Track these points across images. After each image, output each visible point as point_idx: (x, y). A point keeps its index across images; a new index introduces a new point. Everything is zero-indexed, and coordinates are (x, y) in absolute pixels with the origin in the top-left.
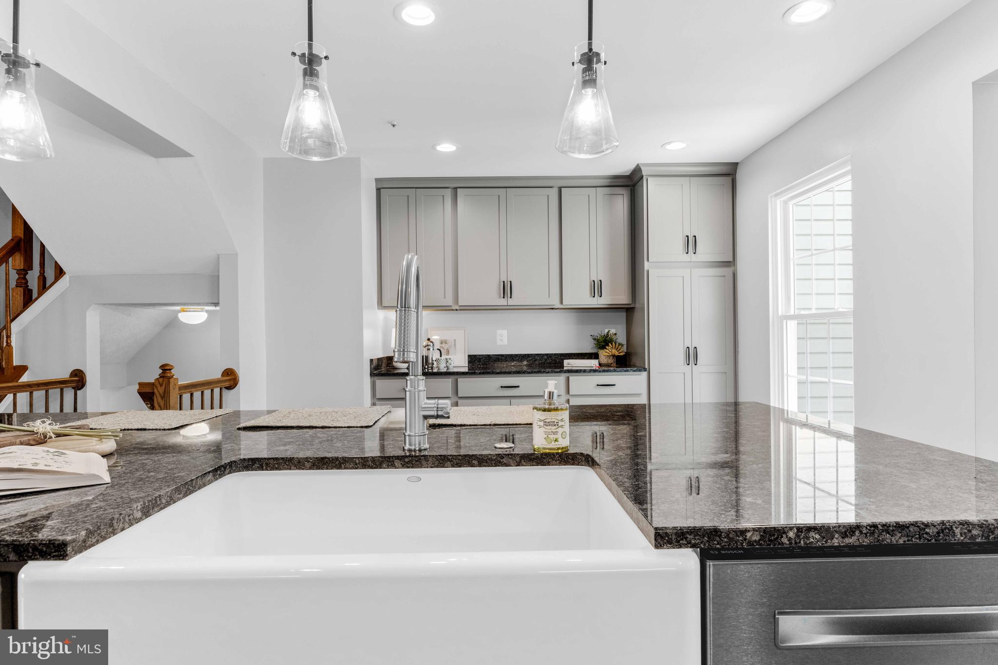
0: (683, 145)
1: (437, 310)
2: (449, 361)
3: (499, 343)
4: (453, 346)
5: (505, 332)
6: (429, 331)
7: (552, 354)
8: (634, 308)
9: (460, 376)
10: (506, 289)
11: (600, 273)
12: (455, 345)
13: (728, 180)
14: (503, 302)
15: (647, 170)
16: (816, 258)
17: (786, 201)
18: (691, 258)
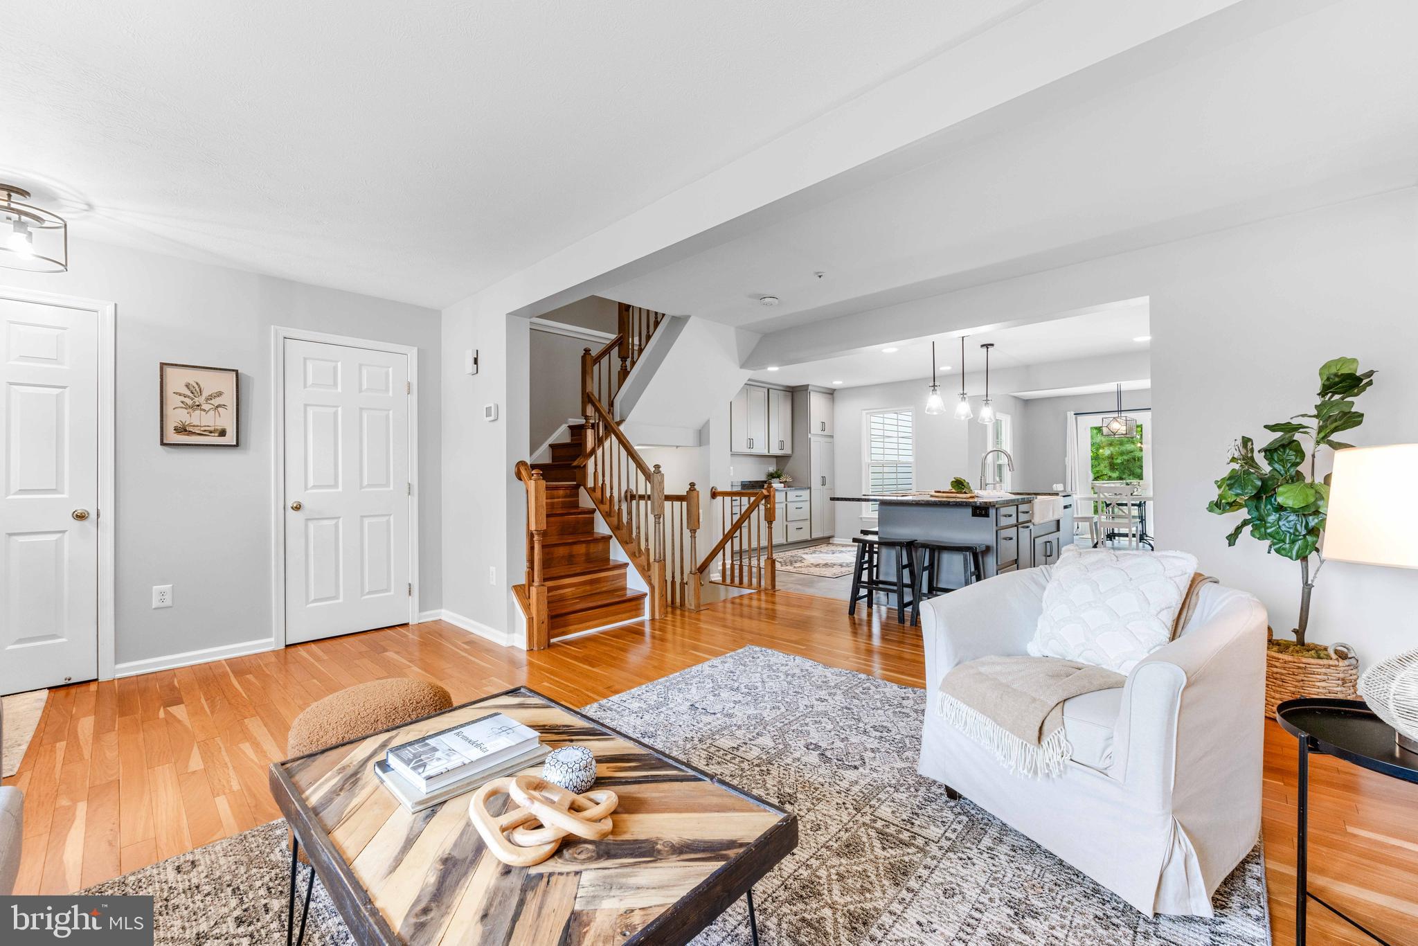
10: (750, 443)
11: (782, 438)
14: (749, 451)
15: (810, 388)
16: (886, 440)
17: (867, 414)
18: (822, 433)
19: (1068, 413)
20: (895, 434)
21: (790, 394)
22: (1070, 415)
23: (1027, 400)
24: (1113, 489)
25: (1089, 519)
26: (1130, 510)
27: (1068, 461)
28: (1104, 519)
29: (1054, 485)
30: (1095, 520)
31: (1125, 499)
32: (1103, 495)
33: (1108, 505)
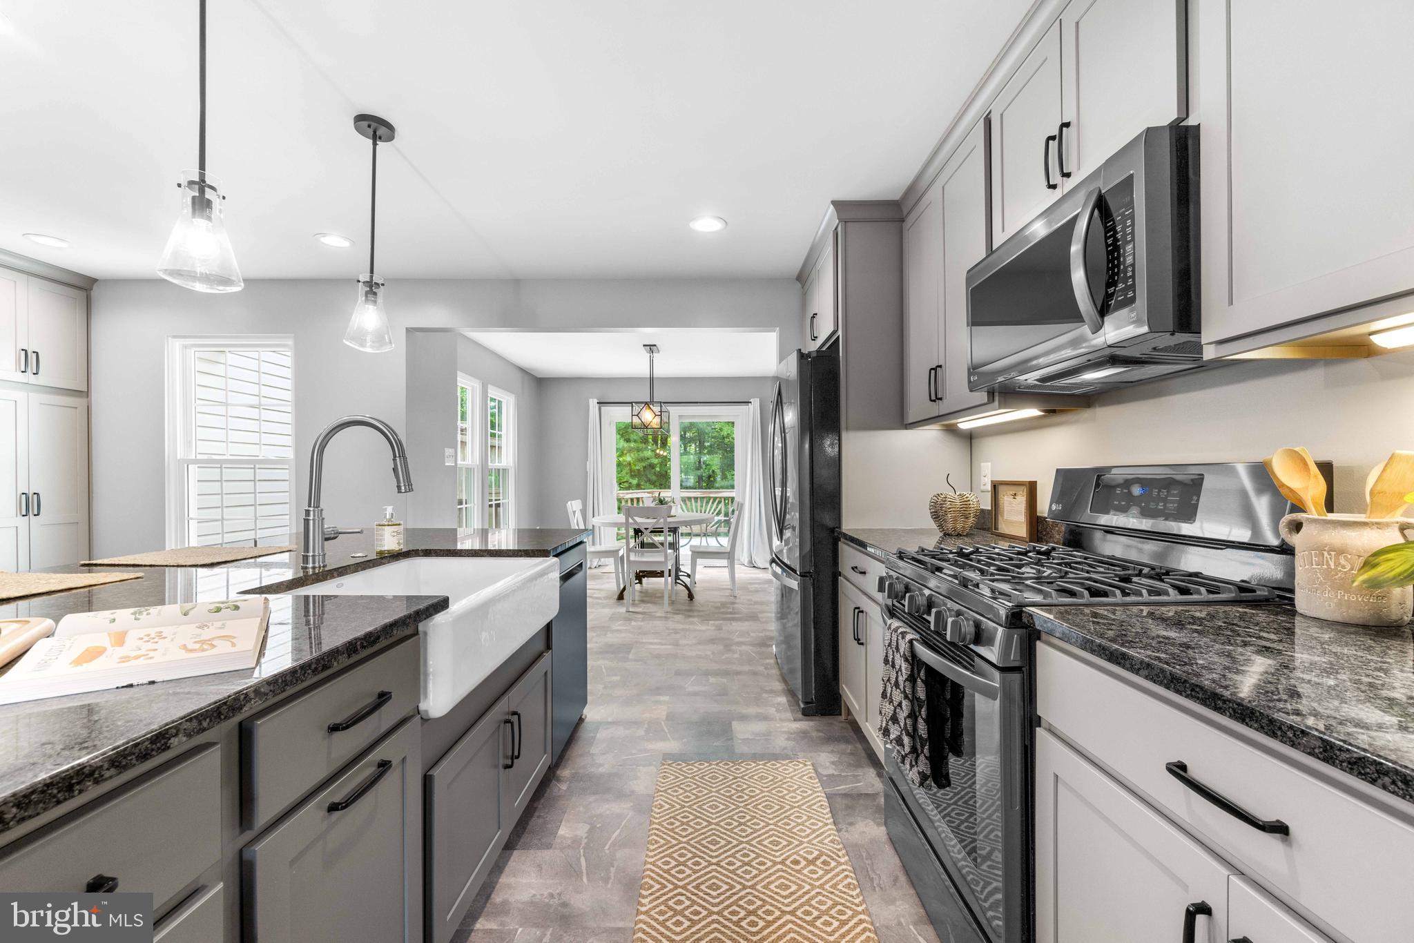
13: (84, 295)
17: (185, 347)
18: (29, 379)
19: (591, 400)
22: (593, 403)
23: (541, 379)
24: (647, 512)
25: (612, 553)
26: (666, 539)
27: (590, 466)
28: (633, 557)
29: (569, 503)
30: (621, 553)
31: (661, 523)
32: (633, 519)
33: (638, 532)
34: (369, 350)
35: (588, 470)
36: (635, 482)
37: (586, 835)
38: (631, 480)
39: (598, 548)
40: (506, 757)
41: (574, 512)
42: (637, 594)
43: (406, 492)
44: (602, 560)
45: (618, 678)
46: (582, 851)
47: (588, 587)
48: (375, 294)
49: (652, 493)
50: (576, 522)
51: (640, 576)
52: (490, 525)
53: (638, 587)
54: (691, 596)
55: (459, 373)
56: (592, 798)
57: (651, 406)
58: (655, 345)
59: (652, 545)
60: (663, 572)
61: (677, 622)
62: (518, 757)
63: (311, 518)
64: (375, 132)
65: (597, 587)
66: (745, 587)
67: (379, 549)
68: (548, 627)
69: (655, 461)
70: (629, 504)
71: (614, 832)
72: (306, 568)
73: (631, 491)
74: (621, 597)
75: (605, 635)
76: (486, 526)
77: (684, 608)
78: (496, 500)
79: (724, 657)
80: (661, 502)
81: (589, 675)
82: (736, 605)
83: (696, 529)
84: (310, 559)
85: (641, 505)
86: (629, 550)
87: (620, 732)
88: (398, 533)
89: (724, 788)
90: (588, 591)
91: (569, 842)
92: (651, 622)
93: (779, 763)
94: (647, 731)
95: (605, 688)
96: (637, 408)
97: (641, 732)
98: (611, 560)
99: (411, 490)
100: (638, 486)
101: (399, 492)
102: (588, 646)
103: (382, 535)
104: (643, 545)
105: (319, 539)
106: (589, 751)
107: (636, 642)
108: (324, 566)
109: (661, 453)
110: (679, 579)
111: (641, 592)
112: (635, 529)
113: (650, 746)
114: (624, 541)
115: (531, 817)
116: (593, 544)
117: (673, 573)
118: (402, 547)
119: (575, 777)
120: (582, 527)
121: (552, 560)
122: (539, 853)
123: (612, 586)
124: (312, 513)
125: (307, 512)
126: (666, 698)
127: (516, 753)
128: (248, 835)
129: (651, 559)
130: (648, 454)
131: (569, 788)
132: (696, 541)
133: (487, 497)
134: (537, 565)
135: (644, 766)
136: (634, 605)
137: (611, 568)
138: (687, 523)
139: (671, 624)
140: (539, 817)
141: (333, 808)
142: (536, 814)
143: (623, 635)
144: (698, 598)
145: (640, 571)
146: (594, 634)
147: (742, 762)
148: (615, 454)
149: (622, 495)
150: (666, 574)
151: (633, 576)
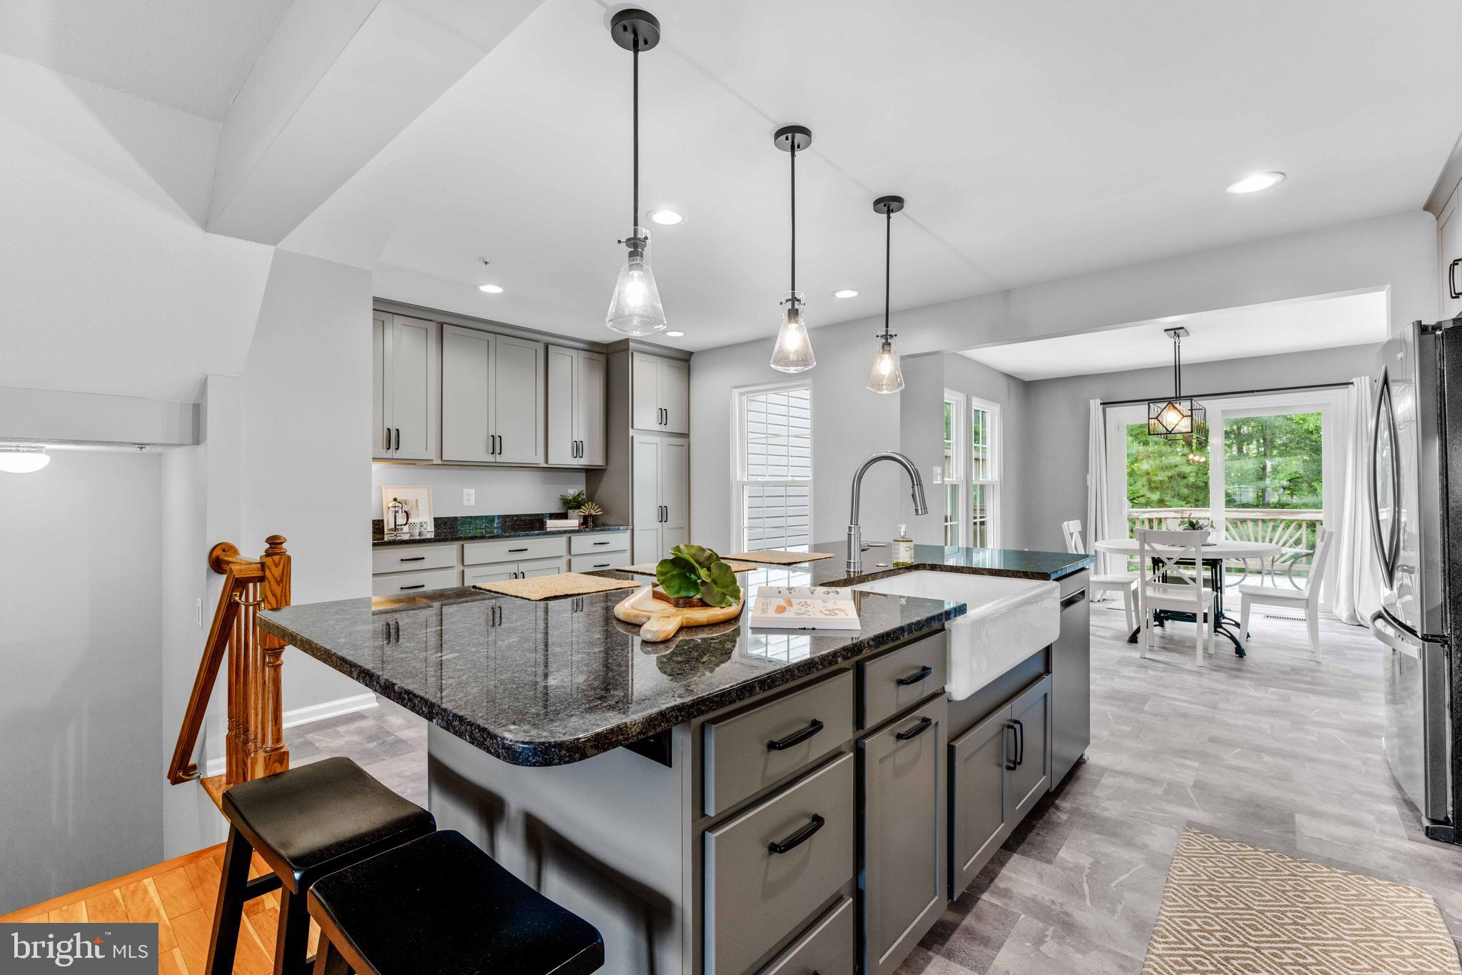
0: (680, 334)
1: (400, 464)
2: (425, 526)
3: (466, 503)
4: (414, 508)
5: (472, 491)
6: (383, 488)
7: (522, 515)
8: (605, 469)
9: (466, 542)
10: (496, 444)
11: (580, 435)
12: (417, 506)
13: (685, 364)
14: (491, 458)
15: (631, 344)
16: (771, 441)
17: (741, 394)
18: (663, 428)
19: (1092, 402)
20: (783, 430)
21: (602, 358)
22: (1095, 405)
23: (1029, 382)
24: (1170, 538)
25: (1123, 585)
26: (1199, 573)
27: (1091, 480)
28: (1150, 592)
29: (1065, 523)
30: (1133, 586)
31: (1191, 553)
32: (1151, 546)
33: (1157, 562)
34: (885, 392)
35: (1089, 484)
36: (1155, 496)
37: (1089, 866)
38: (1149, 495)
39: (1102, 578)
40: (1009, 761)
41: (1072, 535)
42: (1156, 639)
43: (922, 514)
44: (1108, 592)
45: (1129, 729)
46: (1085, 878)
47: (1091, 623)
48: (890, 344)
49: (1182, 512)
50: (1074, 545)
51: (1161, 617)
52: (975, 545)
53: (1158, 630)
54: (1240, 652)
55: (945, 390)
56: (1096, 836)
57: (1177, 406)
58: (1182, 328)
59: (1179, 580)
60: (1195, 615)
61: (1217, 681)
62: (1020, 763)
63: (853, 533)
64: (889, 208)
65: (1101, 624)
66: (1337, 651)
67: (895, 561)
68: (1048, 651)
69: (1186, 469)
70: (1147, 526)
71: (1122, 875)
72: (849, 572)
73: (1149, 509)
74: (1133, 639)
75: (1112, 679)
76: (971, 545)
77: (1229, 665)
78: (981, 517)
79: (1290, 736)
80: (1193, 526)
81: (1093, 718)
82: (1317, 674)
83: (1253, 564)
84: (852, 565)
85: (1164, 529)
86: (1145, 584)
87: (1130, 783)
88: (911, 549)
89: (1275, 880)
90: (1091, 627)
91: (1070, 866)
92: (1176, 675)
93: (1371, 880)
94: (1166, 792)
95: (1112, 735)
96: (1156, 408)
97: (1158, 791)
98: (1120, 595)
99: (926, 512)
100: (1161, 503)
101: (917, 514)
102: (1091, 687)
103: (898, 550)
104: (1165, 579)
105: (858, 550)
106: (1092, 793)
107: (1154, 694)
108: (861, 572)
109: (1197, 458)
110: (1221, 627)
111: (1163, 637)
112: (1153, 558)
113: (1169, 808)
114: (1139, 572)
115: (1031, 832)
116: (1096, 572)
117: (1211, 618)
118: (913, 561)
119: (1075, 812)
120: (1082, 552)
121: (1051, 584)
122: (1039, 863)
123: (1123, 626)
124: (853, 529)
125: (850, 528)
126: (1196, 764)
127: (1018, 760)
128: (861, 732)
129: (1175, 598)
130: (1176, 459)
131: (1069, 819)
132: (1253, 581)
133: (972, 515)
134: (1034, 588)
135: (1161, 825)
136: (1151, 649)
137: (1120, 604)
138: (1238, 555)
139: (1205, 681)
140: (1038, 834)
141: (899, 737)
142: (1035, 831)
143: (1136, 683)
144: (1252, 654)
145: (1161, 611)
146: (1098, 676)
147: (1307, 862)
148: (1126, 462)
149: (1135, 514)
150: (1200, 618)
151: (1150, 616)
